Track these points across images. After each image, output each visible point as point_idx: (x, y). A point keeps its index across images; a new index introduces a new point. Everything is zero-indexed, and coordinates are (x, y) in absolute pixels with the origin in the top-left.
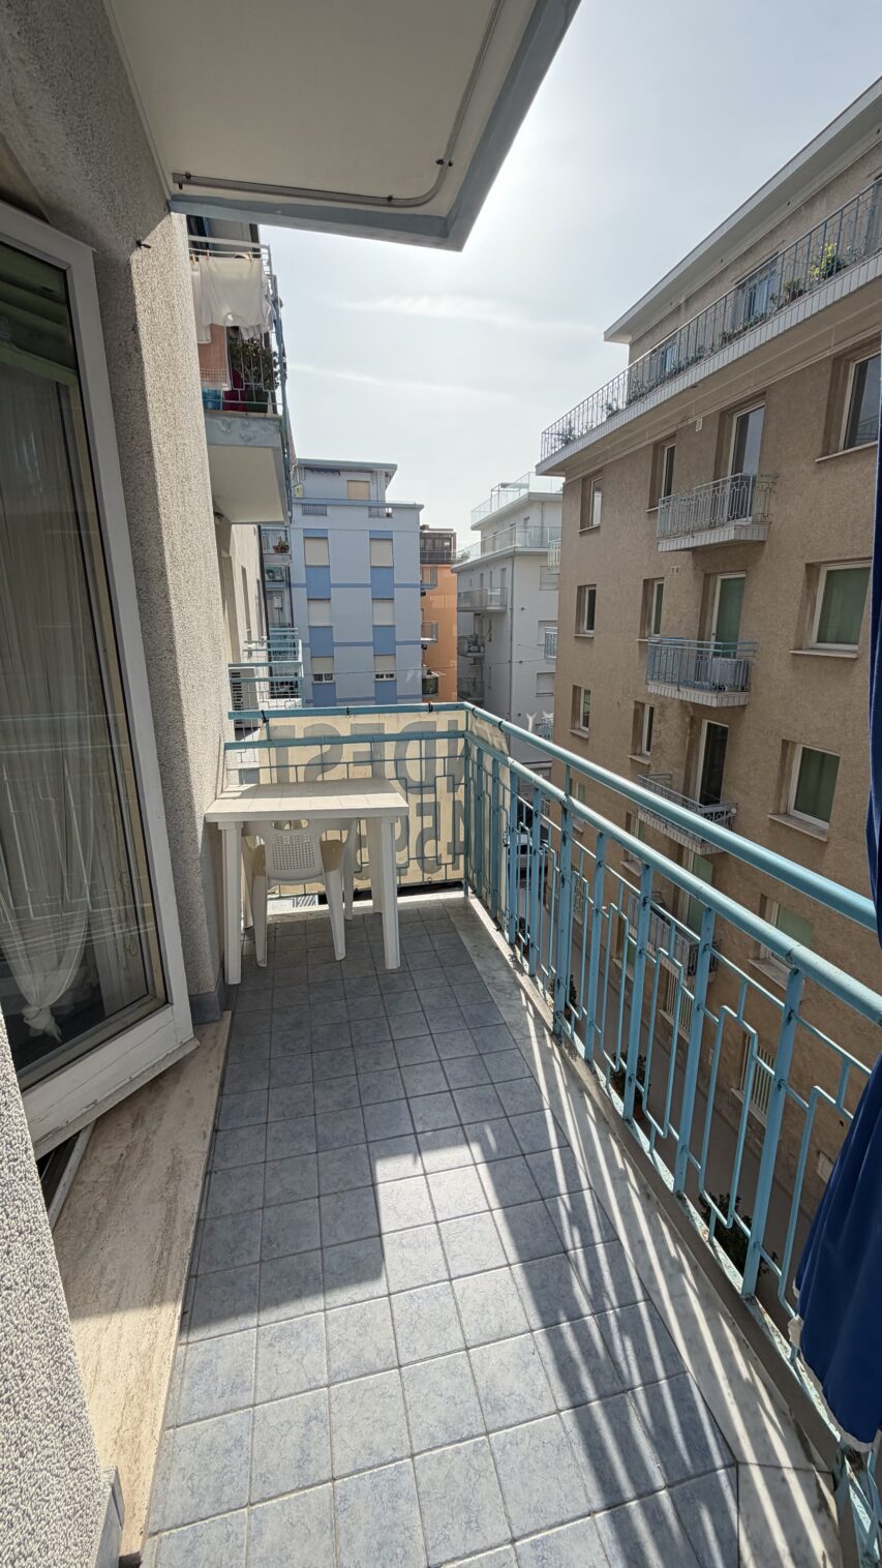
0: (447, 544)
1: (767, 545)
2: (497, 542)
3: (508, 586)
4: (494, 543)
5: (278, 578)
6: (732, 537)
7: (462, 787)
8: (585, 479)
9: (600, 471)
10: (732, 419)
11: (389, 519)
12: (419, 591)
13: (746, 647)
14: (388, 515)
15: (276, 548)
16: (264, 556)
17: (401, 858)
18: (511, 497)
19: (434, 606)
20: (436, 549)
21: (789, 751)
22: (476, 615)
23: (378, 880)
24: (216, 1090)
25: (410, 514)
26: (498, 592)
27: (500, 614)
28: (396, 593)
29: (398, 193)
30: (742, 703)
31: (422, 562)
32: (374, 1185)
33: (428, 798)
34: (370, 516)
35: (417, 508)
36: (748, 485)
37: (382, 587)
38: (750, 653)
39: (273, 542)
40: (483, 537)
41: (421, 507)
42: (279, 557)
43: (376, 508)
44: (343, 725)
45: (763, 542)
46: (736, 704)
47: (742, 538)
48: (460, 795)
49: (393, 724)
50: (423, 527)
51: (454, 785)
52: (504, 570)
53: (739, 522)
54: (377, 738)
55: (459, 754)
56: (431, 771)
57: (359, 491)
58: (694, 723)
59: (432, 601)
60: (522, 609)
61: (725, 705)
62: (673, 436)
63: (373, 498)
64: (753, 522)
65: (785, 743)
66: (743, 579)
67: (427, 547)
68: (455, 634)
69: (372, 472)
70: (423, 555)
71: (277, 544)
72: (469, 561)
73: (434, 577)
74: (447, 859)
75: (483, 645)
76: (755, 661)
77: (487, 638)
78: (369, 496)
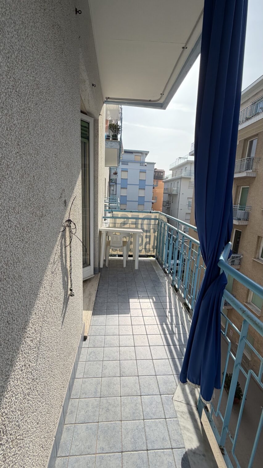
0: (162, 174)
1: (256, 178)
2: (177, 174)
3: (179, 187)
4: (176, 174)
5: (113, 182)
6: (245, 175)
7: (157, 232)
10: (248, 142)
11: (145, 166)
12: (152, 187)
13: (248, 208)
14: (146, 165)
15: (114, 173)
16: (111, 176)
17: (140, 248)
18: (182, 161)
19: (157, 192)
20: (158, 175)
21: (260, 240)
22: (169, 195)
23: (135, 253)
24: (98, 284)
25: (152, 165)
26: (176, 189)
27: (176, 195)
28: (146, 187)
29: (152, 99)
30: (246, 224)
31: (154, 179)
32: (129, 302)
33: (148, 234)
34: (140, 165)
35: (154, 164)
36: (251, 161)
37: (142, 185)
38: (249, 210)
39: (113, 171)
40: (173, 172)
41: (155, 163)
42: (115, 176)
43: (142, 163)
44: (129, 215)
45: (255, 177)
46: (244, 224)
47: (248, 176)
48: (156, 234)
49: (141, 215)
50: (155, 169)
51: (155, 231)
52: (178, 182)
53: (247, 171)
54: (137, 218)
55: (157, 224)
56: (149, 228)
57: (138, 158)
59: (156, 190)
60: (183, 194)
61: (240, 224)
63: (142, 160)
64: (252, 171)
65: (259, 237)
66: (248, 188)
67: (156, 175)
68: (162, 200)
69: (142, 153)
70: (154, 177)
71: (114, 172)
72: (168, 179)
73: (157, 183)
74: (152, 249)
75: (170, 204)
76: (251, 212)
77: (172, 202)
78: (141, 160)
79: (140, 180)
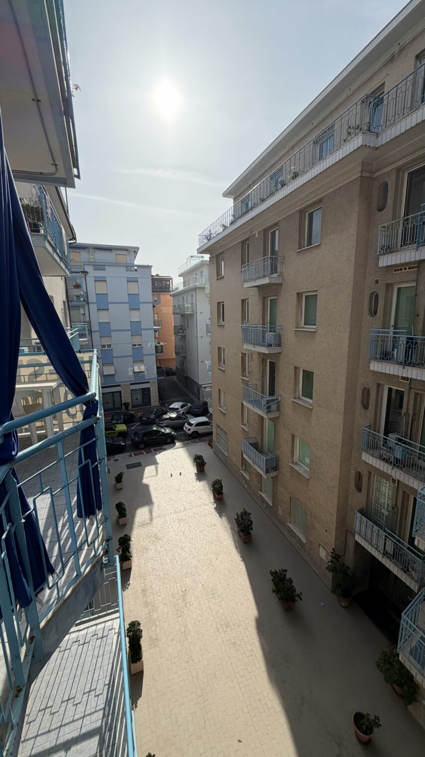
0: (168, 282)
2: (190, 282)
3: (194, 302)
4: (188, 283)
6: (268, 282)
8: (217, 256)
9: (222, 252)
10: (269, 233)
11: (136, 272)
12: (151, 305)
13: (279, 328)
14: (136, 270)
16: (68, 289)
18: (195, 262)
19: (163, 312)
20: (160, 285)
21: (297, 371)
22: (181, 316)
25: (146, 269)
26: (190, 305)
27: (192, 316)
28: (140, 306)
30: (279, 351)
31: (153, 292)
34: (127, 271)
35: (150, 267)
37: (134, 303)
38: (281, 330)
39: (74, 283)
40: (184, 280)
41: (152, 266)
42: (76, 290)
43: (129, 267)
45: (282, 284)
46: (276, 352)
47: (272, 282)
50: (154, 276)
52: (192, 295)
53: (272, 276)
57: (122, 259)
58: (263, 361)
59: (162, 310)
60: (201, 313)
61: (271, 352)
62: (248, 239)
63: (129, 262)
64: (278, 276)
65: (296, 368)
66: (276, 299)
67: (156, 285)
68: (173, 325)
69: (127, 250)
70: (153, 288)
72: (178, 291)
73: (159, 298)
75: (185, 330)
76: (283, 334)
77: (187, 327)
78: (127, 261)
79: (129, 294)
